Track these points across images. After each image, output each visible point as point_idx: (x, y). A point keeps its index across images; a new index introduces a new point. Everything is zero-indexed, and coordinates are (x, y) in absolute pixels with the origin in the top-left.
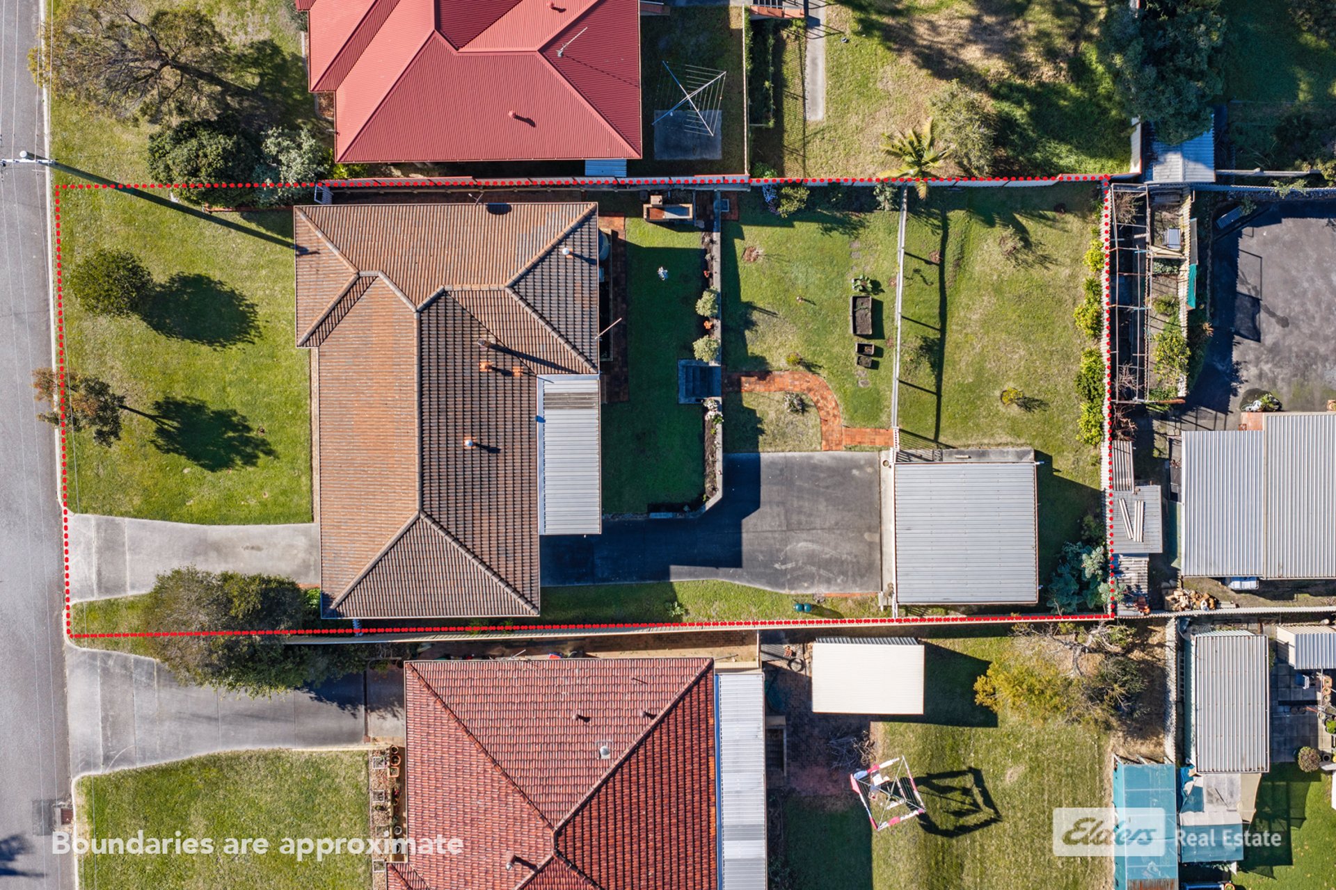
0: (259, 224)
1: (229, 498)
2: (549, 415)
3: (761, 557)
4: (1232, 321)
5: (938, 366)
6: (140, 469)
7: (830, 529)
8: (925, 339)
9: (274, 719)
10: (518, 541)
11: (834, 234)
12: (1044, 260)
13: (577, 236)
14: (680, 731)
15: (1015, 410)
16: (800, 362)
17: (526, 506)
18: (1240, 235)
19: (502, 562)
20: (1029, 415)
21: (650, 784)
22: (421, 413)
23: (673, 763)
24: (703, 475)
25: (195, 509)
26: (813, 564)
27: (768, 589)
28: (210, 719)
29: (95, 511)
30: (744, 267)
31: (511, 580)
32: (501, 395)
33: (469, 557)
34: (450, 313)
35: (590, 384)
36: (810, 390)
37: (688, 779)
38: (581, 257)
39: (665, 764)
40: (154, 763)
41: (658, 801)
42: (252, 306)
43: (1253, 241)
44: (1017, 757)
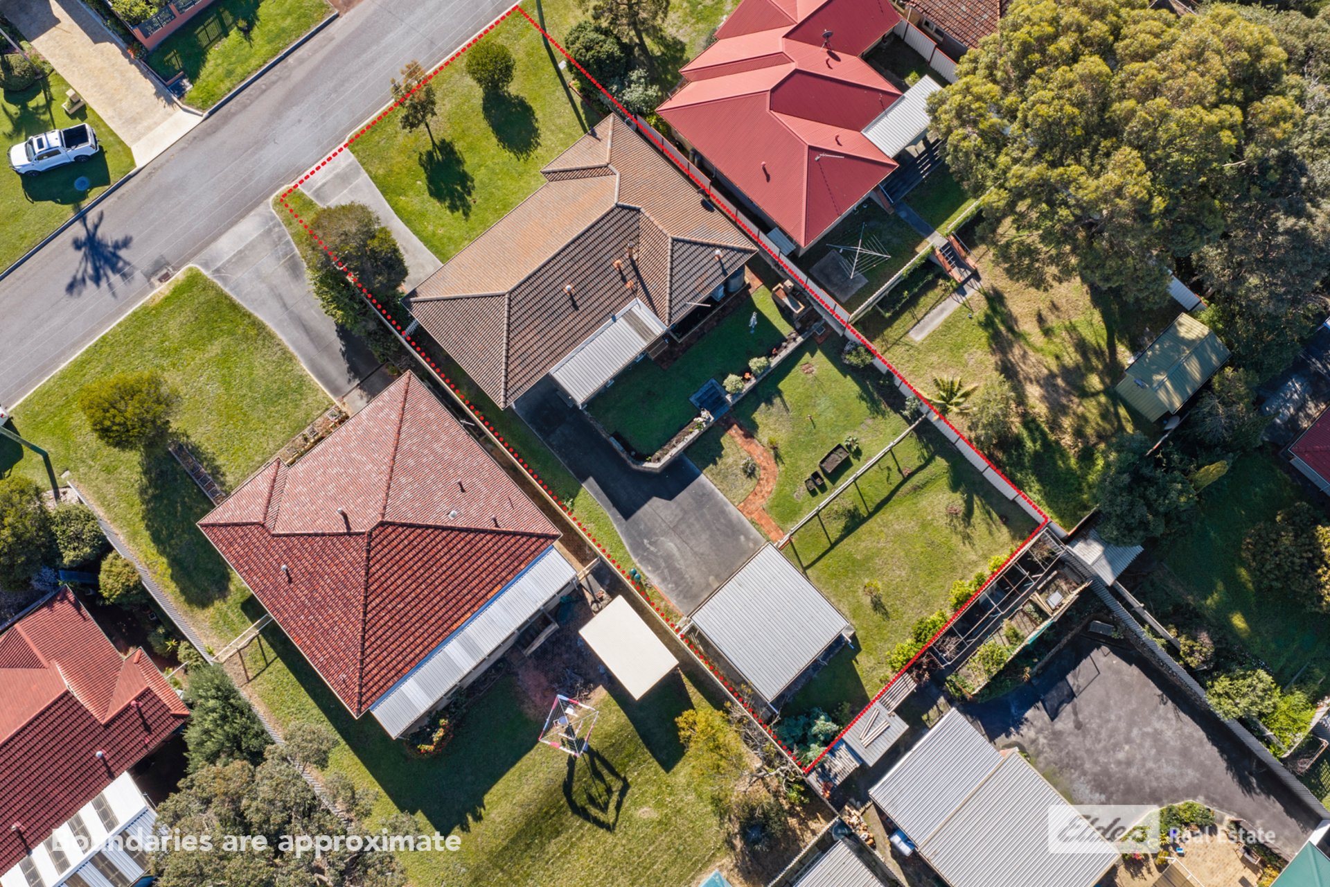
0: (585, 113)
1: (422, 215)
2: (621, 322)
3: (642, 527)
4: (1046, 692)
5: (848, 531)
6: (400, 159)
7: (695, 554)
8: (856, 509)
9: (312, 340)
10: (536, 362)
11: (864, 403)
12: (967, 537)
13: (732, 254)
14: (501, 551)
15: (867, 600)
16: (775, 448)
17: (559, 351)
18: (1099, 647)
19: (516, 363)
20: (872, 612)
21: (455, 559)
22: (563, 250)
23: (479, 562)
24: (660, 446)
25: (401, 204)
26: (666, 562)
27: (627, 548)
28: (285, 306)
29: (358, 156)
30: (797, 370)
31: (510, 376)
32: (609, 286)
33: (505, 341)
34: (630, 222)
35: (658, 328)
36: (764, 469)
37: (477, 581)
38: (722, 265)
39: (474, 558)
40: (234, 297)
41: (449, 572)
42: (539, 144)
43: (1102, 658)
44: (660, 804)
